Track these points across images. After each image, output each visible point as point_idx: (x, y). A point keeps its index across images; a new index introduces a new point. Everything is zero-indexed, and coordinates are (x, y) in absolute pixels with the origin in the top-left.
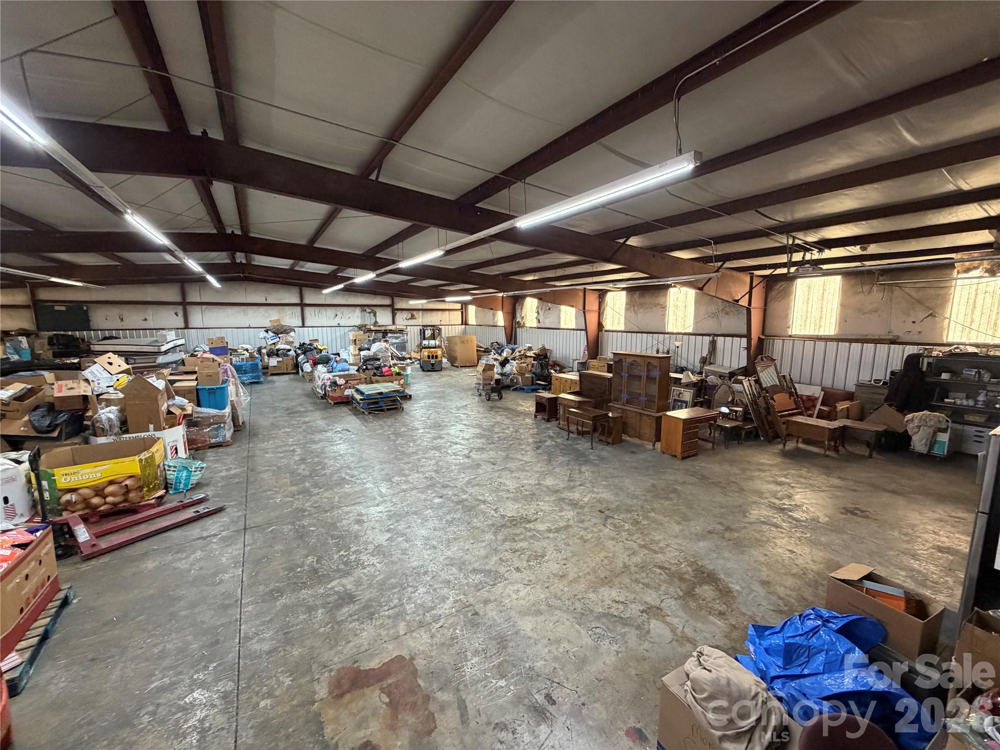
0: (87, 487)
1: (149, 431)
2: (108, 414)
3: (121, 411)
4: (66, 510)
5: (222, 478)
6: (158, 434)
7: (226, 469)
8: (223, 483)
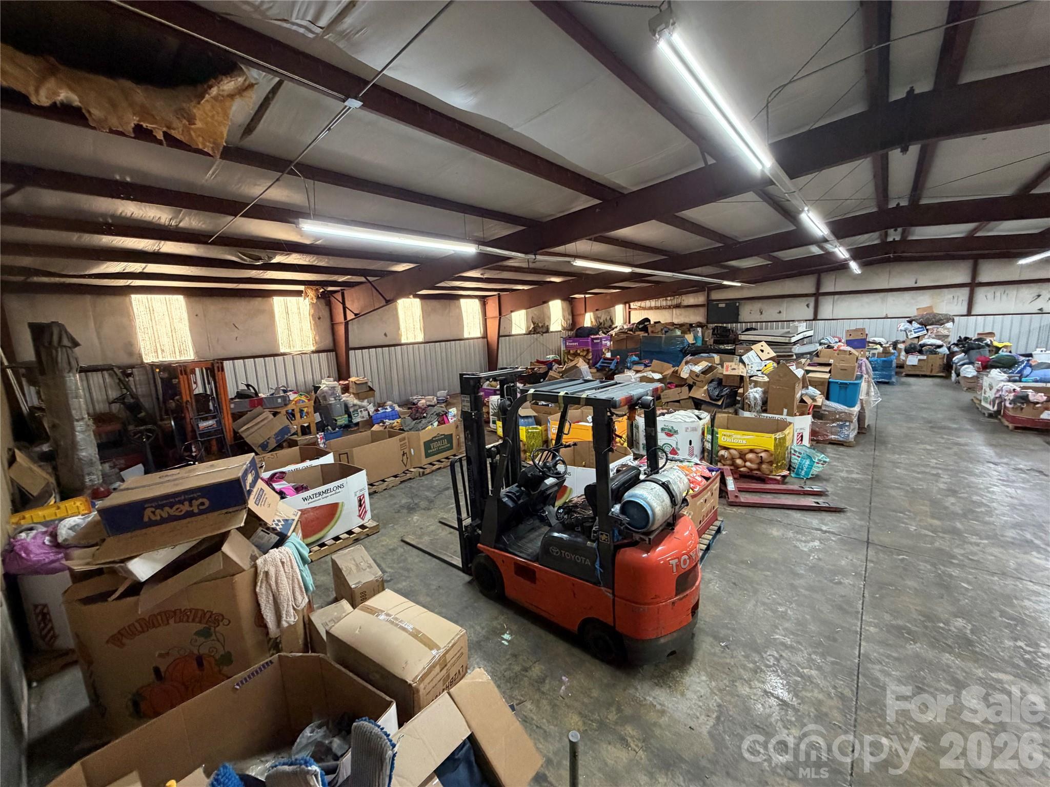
0: (735, 449)
1: (782, 414)
2: (755, 394)
3: (765, 392)
4: (720, 461)
5: (843, 479)
6: (789, 419)
7: (847, 471)
8: (844, 484)
